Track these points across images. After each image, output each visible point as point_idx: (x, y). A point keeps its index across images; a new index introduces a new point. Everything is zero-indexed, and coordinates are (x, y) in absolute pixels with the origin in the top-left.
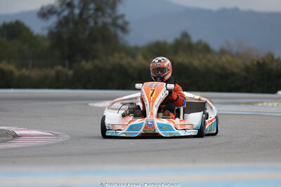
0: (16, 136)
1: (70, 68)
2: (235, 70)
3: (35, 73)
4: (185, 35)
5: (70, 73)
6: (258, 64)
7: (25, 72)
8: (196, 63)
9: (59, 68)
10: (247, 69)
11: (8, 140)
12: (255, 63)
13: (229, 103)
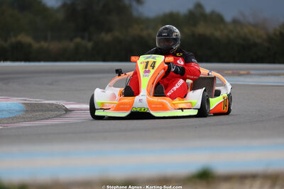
0: (67, 111)
1: (90, 40)
2: (258, 41)
3: (54, 46)
4: (199, 6)
5: (90, 45)
6: (281, 34)
7: (44, 44)
8: (218, 34)
9: (78, 40)
10: (270, 39)
11: (61, 115)
12: (278, 33)
13: (267, 75)
